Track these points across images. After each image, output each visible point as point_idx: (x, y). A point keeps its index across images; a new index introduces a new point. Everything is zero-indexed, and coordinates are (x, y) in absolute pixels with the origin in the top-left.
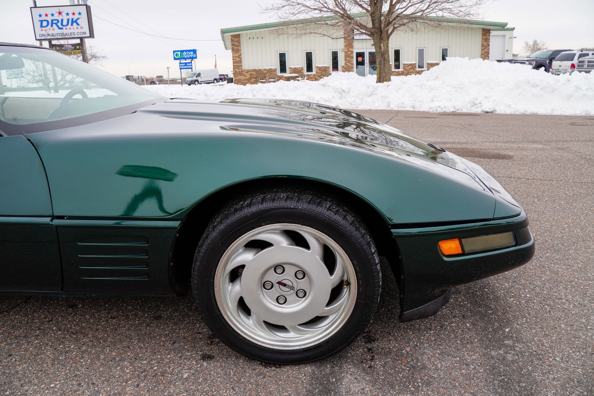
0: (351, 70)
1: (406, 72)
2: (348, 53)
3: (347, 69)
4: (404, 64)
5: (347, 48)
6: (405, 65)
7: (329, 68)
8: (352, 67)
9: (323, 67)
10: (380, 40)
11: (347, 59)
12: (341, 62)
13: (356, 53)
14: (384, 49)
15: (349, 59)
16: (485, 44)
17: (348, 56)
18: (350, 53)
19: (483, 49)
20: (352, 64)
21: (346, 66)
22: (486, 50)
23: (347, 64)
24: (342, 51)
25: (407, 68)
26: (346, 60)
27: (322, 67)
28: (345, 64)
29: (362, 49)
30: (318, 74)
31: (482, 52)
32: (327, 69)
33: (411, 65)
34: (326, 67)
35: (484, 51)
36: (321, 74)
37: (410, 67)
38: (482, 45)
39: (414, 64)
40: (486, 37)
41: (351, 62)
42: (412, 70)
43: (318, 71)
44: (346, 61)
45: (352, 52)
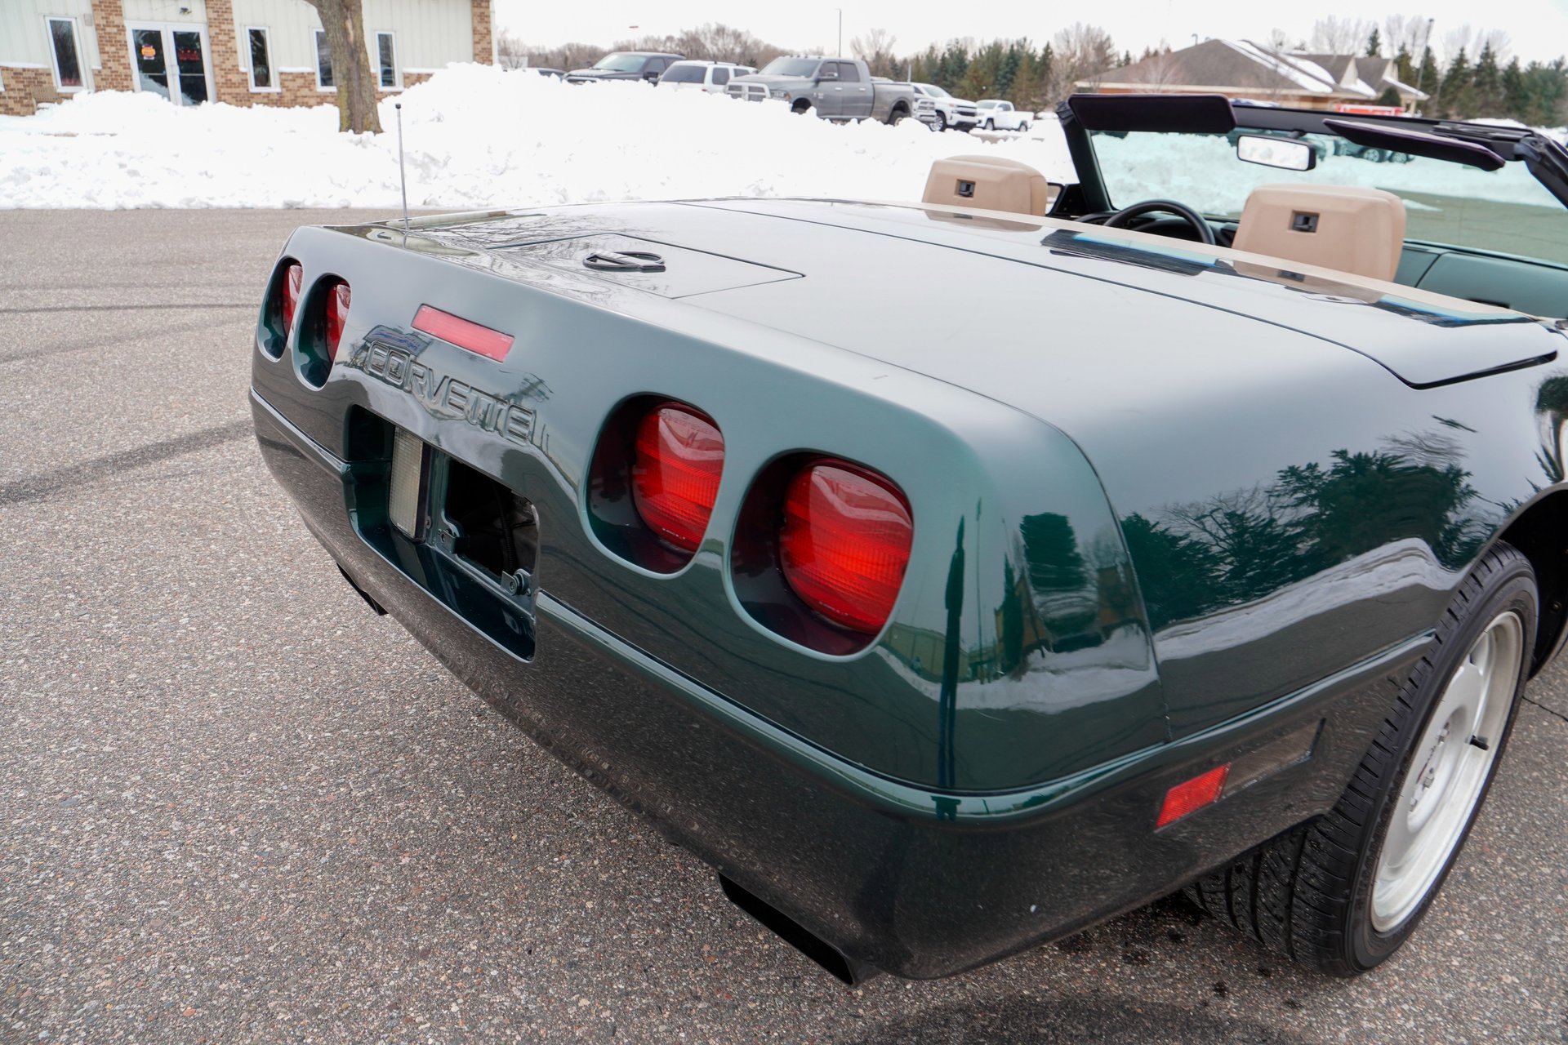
0: (125, 83)
1: (288, 96)
2: (108, 29)
3: (113, 80)
4: (281, 74)
5: (103, 14)
6: (284, 77)
7: (49, 74)
8: (128, 77)
9: (29, 70)
10: (341, 10)
11: (107, 49)
12: (88, 56)
13: (135, 31)
14: (355, 36)
15: (113, 49)
16: (480, 28)
17: (108, 39)
18: (115, 30)
19: (477, 39)
20: (127, 67)
21: (106, 72)
22: (484, 44)
23: (110, 64)
24: (87, 23)
25: (290, 84)
26: (102, 51)
27: (24, 70)
28: (104, 64)
29: (152, 20)
30: (12, 94)
31: (474, 48)
32: (44, 78)
33: (302, 75)
34: (37, 70)
35: (479, 47)
36: (22, 94)
37: (300, 82)
38: (475, 31)
39: (309, 74)
40: (482, 10)
41: (122, 61)
42: (305, 92)
43: (13, 83)
44: (106, 57)
45: (121, 29)
